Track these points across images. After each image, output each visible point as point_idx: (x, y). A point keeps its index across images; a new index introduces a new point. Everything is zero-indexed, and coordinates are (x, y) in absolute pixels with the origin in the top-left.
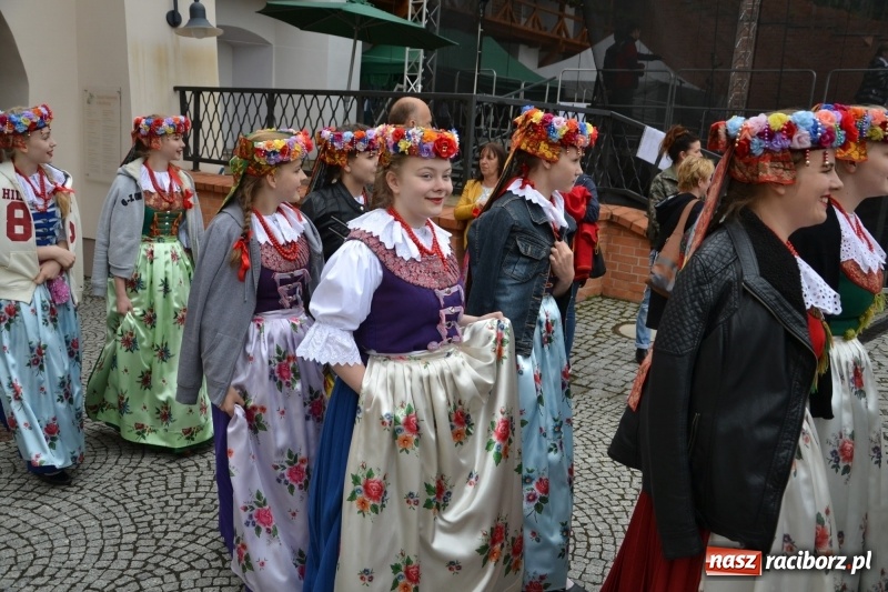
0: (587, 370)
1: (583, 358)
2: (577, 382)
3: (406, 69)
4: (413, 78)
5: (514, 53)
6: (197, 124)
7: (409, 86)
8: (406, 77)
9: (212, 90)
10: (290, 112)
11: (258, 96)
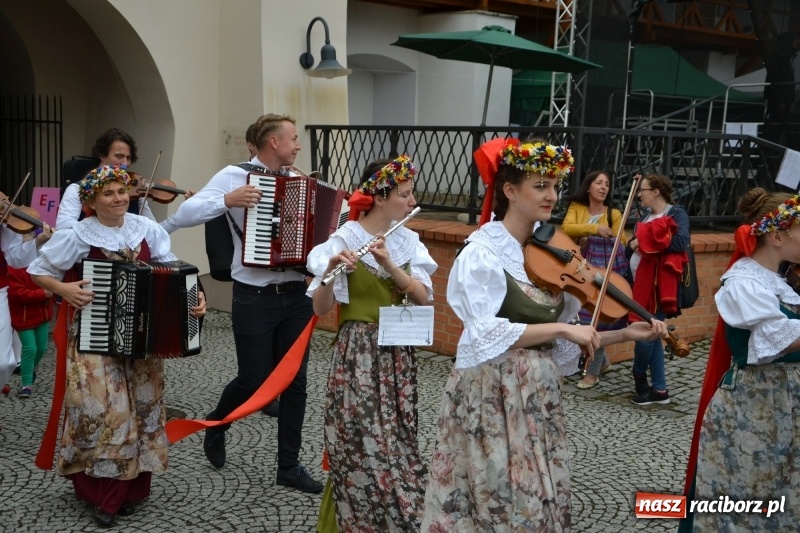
0: (690, 400)
1: (692, 388)
2: (676, 408)
3: (553, 94)
4: (560, 104)
5: (702, 66)
6: (326, 161)
7: (556, 112)
8: (553, 103)
9: (340, 128)
10: (412, 147)
11: (383, 133)
